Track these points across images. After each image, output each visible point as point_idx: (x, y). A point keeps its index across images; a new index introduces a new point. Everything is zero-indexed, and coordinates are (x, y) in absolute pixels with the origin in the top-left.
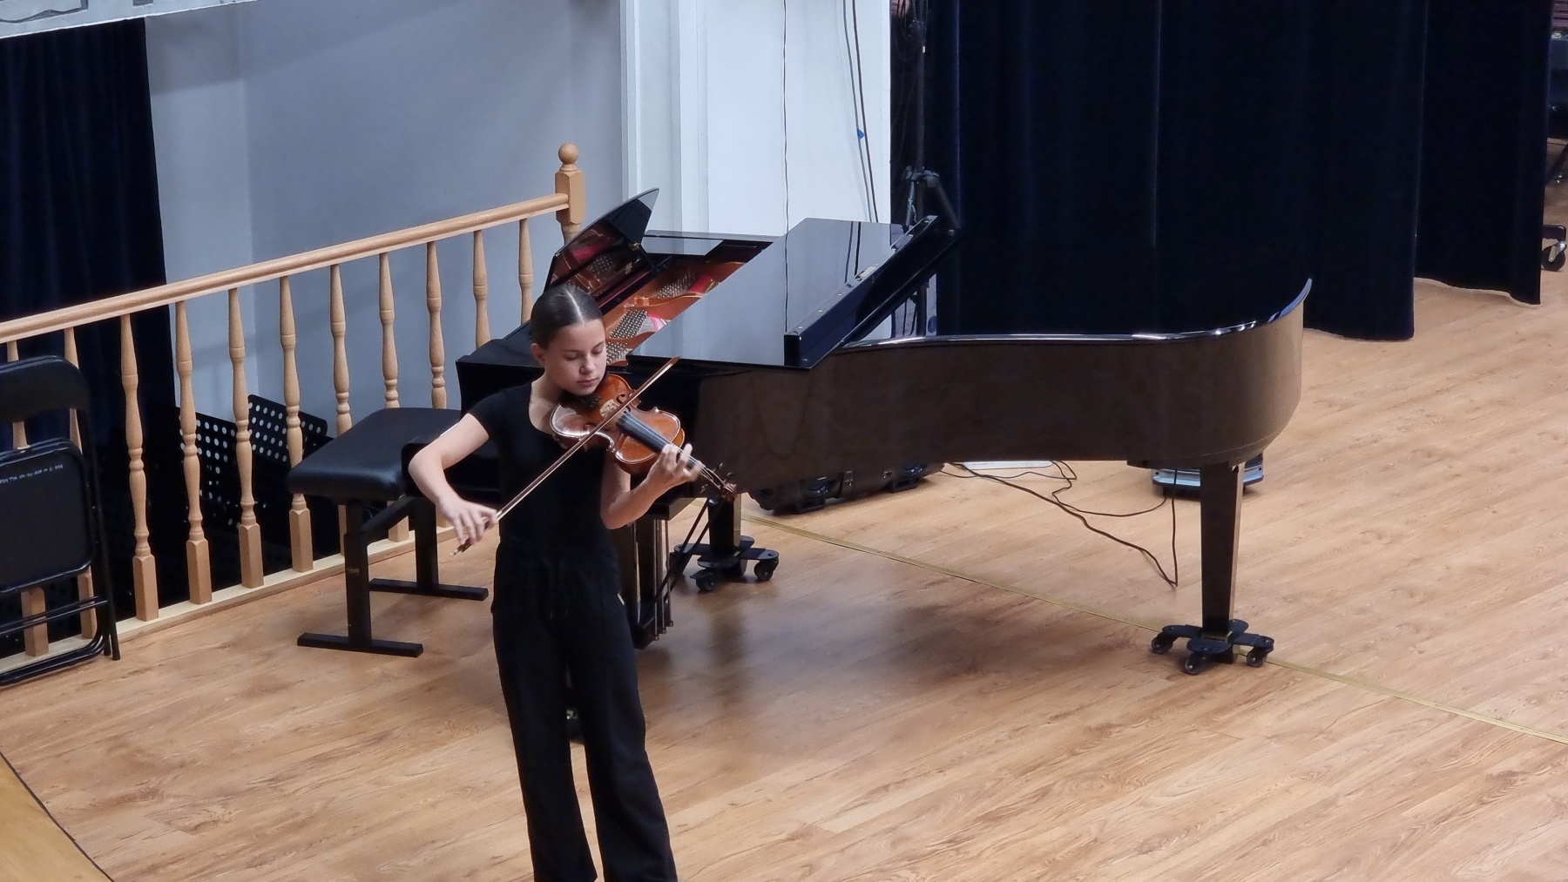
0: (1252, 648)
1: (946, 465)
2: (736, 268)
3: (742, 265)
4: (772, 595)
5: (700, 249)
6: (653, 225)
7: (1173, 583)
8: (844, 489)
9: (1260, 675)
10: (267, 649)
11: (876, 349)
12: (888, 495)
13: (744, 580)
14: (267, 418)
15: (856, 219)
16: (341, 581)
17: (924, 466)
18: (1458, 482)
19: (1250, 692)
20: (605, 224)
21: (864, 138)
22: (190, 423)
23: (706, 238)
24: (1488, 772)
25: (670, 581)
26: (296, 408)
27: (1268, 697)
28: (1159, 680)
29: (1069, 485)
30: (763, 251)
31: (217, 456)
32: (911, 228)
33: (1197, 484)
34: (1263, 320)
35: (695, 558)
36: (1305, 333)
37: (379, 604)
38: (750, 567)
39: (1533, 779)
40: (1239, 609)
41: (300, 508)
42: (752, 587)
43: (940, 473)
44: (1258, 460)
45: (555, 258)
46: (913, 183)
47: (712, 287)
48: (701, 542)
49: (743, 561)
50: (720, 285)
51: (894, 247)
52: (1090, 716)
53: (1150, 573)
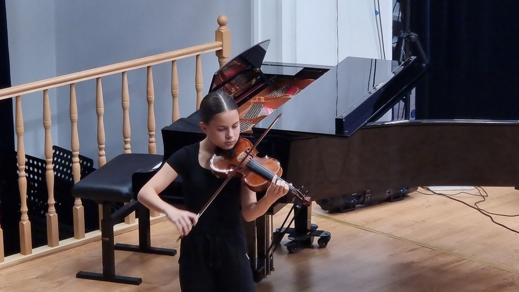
1: (419, 187)
2: (311, 82)
3: (313, 81)
4: (327, 256)
5: (292, 72)
6: (266, 59)
8: (366, 200)
10: (60, 279)
11: (384, 127)
12: (388, 203)
13: (312, 247)
14: (62, 158)
15: (374, 58)
16: (100, 244)
17: (407, 188)
20: (241, 58)
21: (378, 15)
22: (22, 160)
23: (295, 66)
25: (273, 247)
26: (77, 153)
29: (484, 200)
30: (325, 74)
31: (36, 177)
32: (403, 63)
35: (287, 235)
37: (119, 256)
38: (315, 241)
41: (79, 205)
42: (316, 251)
43: (416, 192)
45: (214, 75)
46: (404, 39)
47: (299, 92)
48: (290, 227)
49: (312, 237)
50: (302, 90)
51: (394, 73)
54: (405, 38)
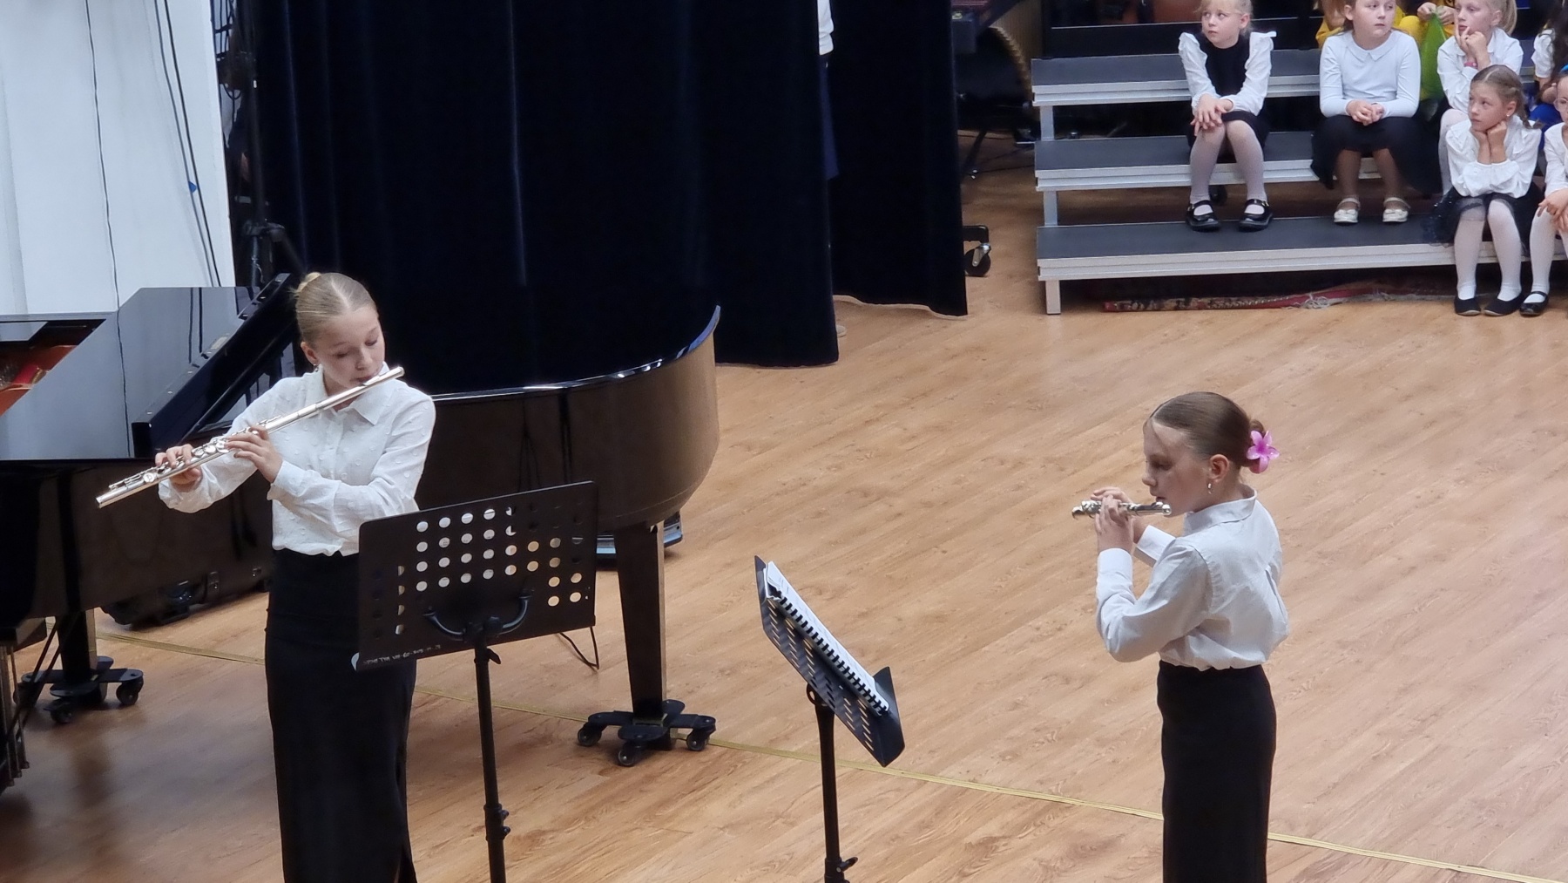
0: (691, 730)
2: (66, 352)
3: (70, 349)
4: (139, 721)
5: (20, 334)
7: (594, 666)
8: (210, 593)
9: (703, 759)
13: (105, 706)
15: (196, 285)
18: (900, 522)
19: (695, 779)
21: (196, 192)
23: (24, 320)
24: (967, 840)
25: (22, 716)
27: (714, 783)
28: (590, 776)
30: (96, 331)
32: (258, 292)
33: (612, 551)
34: (669, 357)
35: (47, 687)
36: (718, 368)
38: (111, 691)
39: (1016, 843)
40: (673, 688)
42: (114, 714)
44: (676, 517)
46: (255, 239)
47: (43, 374)
48: (54, 668)
49: (103, 685)
50: (48, 372)
51: (241, 317)
52: (518, 824)
53: (566, 656)
54: (257, 236)
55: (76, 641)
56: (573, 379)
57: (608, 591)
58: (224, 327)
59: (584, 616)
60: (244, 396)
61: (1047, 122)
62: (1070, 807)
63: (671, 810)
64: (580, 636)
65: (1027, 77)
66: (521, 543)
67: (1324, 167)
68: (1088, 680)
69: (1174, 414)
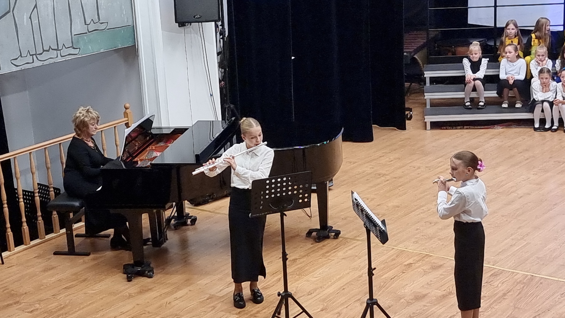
0: (334, 234)
2: (179, 136)
3: (181, 135)
4: (195, 229)
5: (168, 132)
6: (153, 126)
7: (310, 217)
8: (214, 197)
9: (337, 241)
12: (226, 198)
13: (187, 225)
15: (212, 120)
18: (388, 182)
19: (336, 245)
20: (139, 127)
21: (212, 96)
22: (21, 193)
23: (169, 128)
24: (404, 264)
25: (167, 227)
26: (52, 186)
27: (340, 247)
28: (309, 245)
31: (28, 201)
32: (227, 122)
33: (315, 188)
34: (331, 140)
35: (173, 220)
36: (343, 143)
38: (189, 221)
39: (417, 265)
40: (330, 223)
41: (55, 215)
42: (190, 227)
44: (332, 180)
45: (126, 137)
47: (173, 142)
48: (175, 215)
49: (187, 219)
50: (175, 141)
51: (223, 128)
52: (290, 257)
53: (304, 214)
54: (227, 108)
55: (180, 209)
56: (306, 145)
57: (314, 198)
58: (219, 130)
59: (308, 205)
60: (223, 149)
61: (428, 81)
62: (431, 256)
63: (330, 253)
64: (307, 209)
65: (423, 69)
66: (292, 186)
67: (500, 93)
68: (436, 223)
69: (458, 157)
